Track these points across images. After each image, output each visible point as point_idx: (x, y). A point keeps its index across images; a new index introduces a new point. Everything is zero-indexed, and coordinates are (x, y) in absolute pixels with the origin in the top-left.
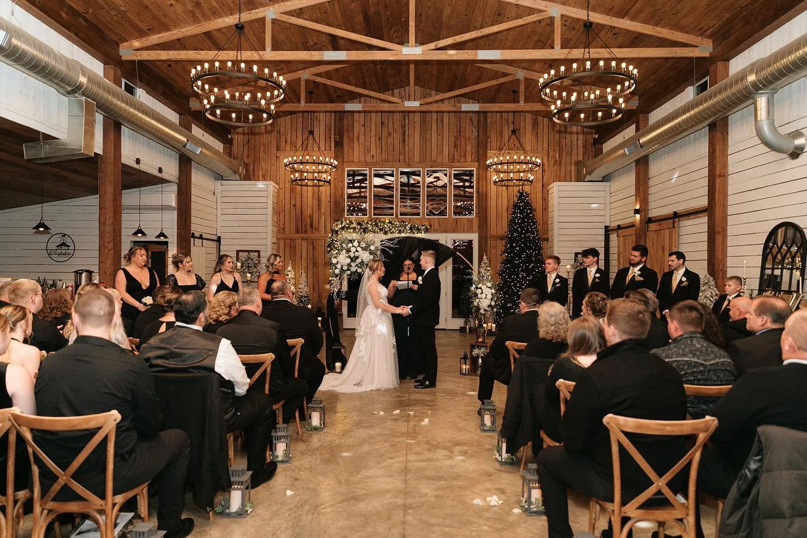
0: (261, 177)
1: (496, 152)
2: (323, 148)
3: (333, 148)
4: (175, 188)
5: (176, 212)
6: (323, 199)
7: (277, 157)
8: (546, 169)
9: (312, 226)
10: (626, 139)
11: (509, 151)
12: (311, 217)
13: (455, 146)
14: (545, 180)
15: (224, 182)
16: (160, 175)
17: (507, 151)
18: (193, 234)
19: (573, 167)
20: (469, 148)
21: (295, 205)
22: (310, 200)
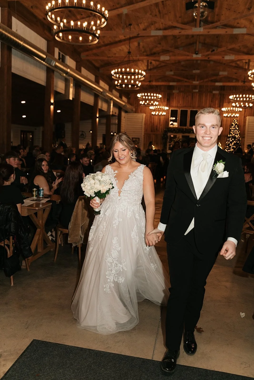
0: (139, 111)
1: (227, 104)
3: (166, 101)
6: (161, 120)
9: (157, 129)
12: (157, 126)
13: (212, 101)
15: (128, 114)
20: (217, 102)
21: (151, 122)
22: (157, 120)
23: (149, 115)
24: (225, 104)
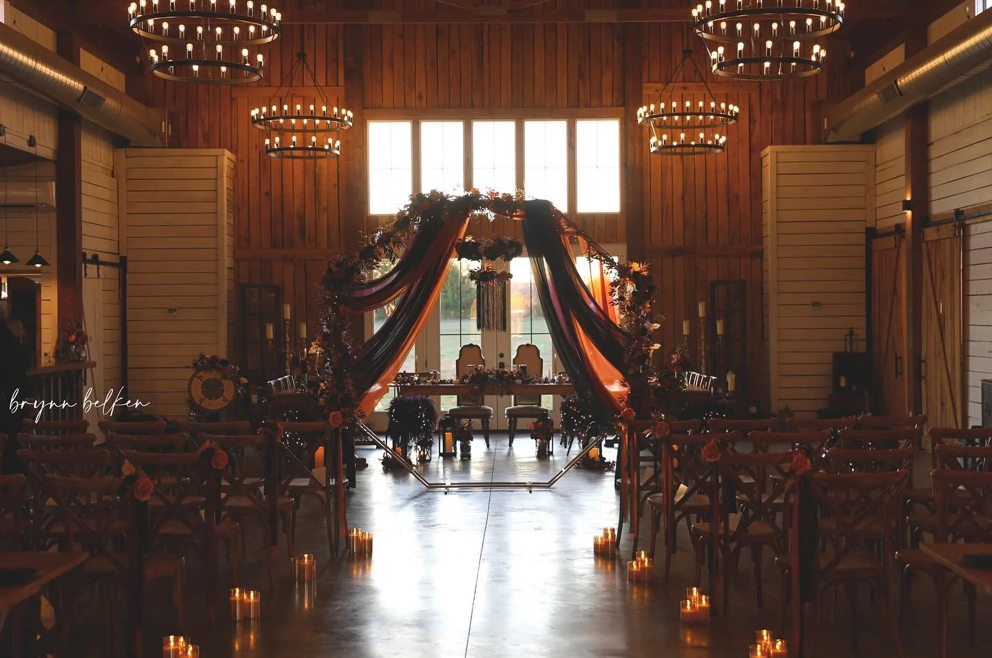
1: (660, 86)
2: (321, 81)
3: (341, 82)
4: (51, 170)
5: (54, 215)
6: (324, 180)
7: (232, 99)
8: (758, 119)
9: (303, 233)
10: (887, 70)
11: (685, 84)
12: (302, 216)
13: (581, 76)
14: (754, 140)
15: (131, 151)
16: (31, 150)
17: (681, 85)
18: (84, 255)
19: (808, 114)
20: (607, 79)
21: (268, 194)
22: (298, 183)
23: (254, 155)
24: (648, 89)
